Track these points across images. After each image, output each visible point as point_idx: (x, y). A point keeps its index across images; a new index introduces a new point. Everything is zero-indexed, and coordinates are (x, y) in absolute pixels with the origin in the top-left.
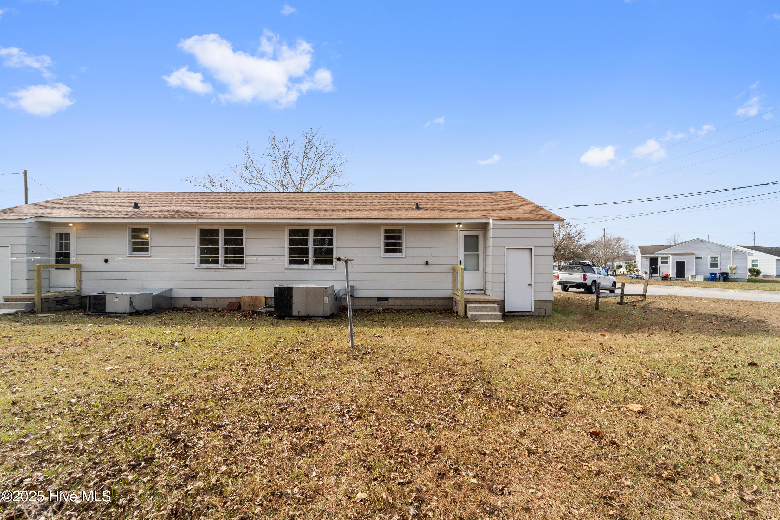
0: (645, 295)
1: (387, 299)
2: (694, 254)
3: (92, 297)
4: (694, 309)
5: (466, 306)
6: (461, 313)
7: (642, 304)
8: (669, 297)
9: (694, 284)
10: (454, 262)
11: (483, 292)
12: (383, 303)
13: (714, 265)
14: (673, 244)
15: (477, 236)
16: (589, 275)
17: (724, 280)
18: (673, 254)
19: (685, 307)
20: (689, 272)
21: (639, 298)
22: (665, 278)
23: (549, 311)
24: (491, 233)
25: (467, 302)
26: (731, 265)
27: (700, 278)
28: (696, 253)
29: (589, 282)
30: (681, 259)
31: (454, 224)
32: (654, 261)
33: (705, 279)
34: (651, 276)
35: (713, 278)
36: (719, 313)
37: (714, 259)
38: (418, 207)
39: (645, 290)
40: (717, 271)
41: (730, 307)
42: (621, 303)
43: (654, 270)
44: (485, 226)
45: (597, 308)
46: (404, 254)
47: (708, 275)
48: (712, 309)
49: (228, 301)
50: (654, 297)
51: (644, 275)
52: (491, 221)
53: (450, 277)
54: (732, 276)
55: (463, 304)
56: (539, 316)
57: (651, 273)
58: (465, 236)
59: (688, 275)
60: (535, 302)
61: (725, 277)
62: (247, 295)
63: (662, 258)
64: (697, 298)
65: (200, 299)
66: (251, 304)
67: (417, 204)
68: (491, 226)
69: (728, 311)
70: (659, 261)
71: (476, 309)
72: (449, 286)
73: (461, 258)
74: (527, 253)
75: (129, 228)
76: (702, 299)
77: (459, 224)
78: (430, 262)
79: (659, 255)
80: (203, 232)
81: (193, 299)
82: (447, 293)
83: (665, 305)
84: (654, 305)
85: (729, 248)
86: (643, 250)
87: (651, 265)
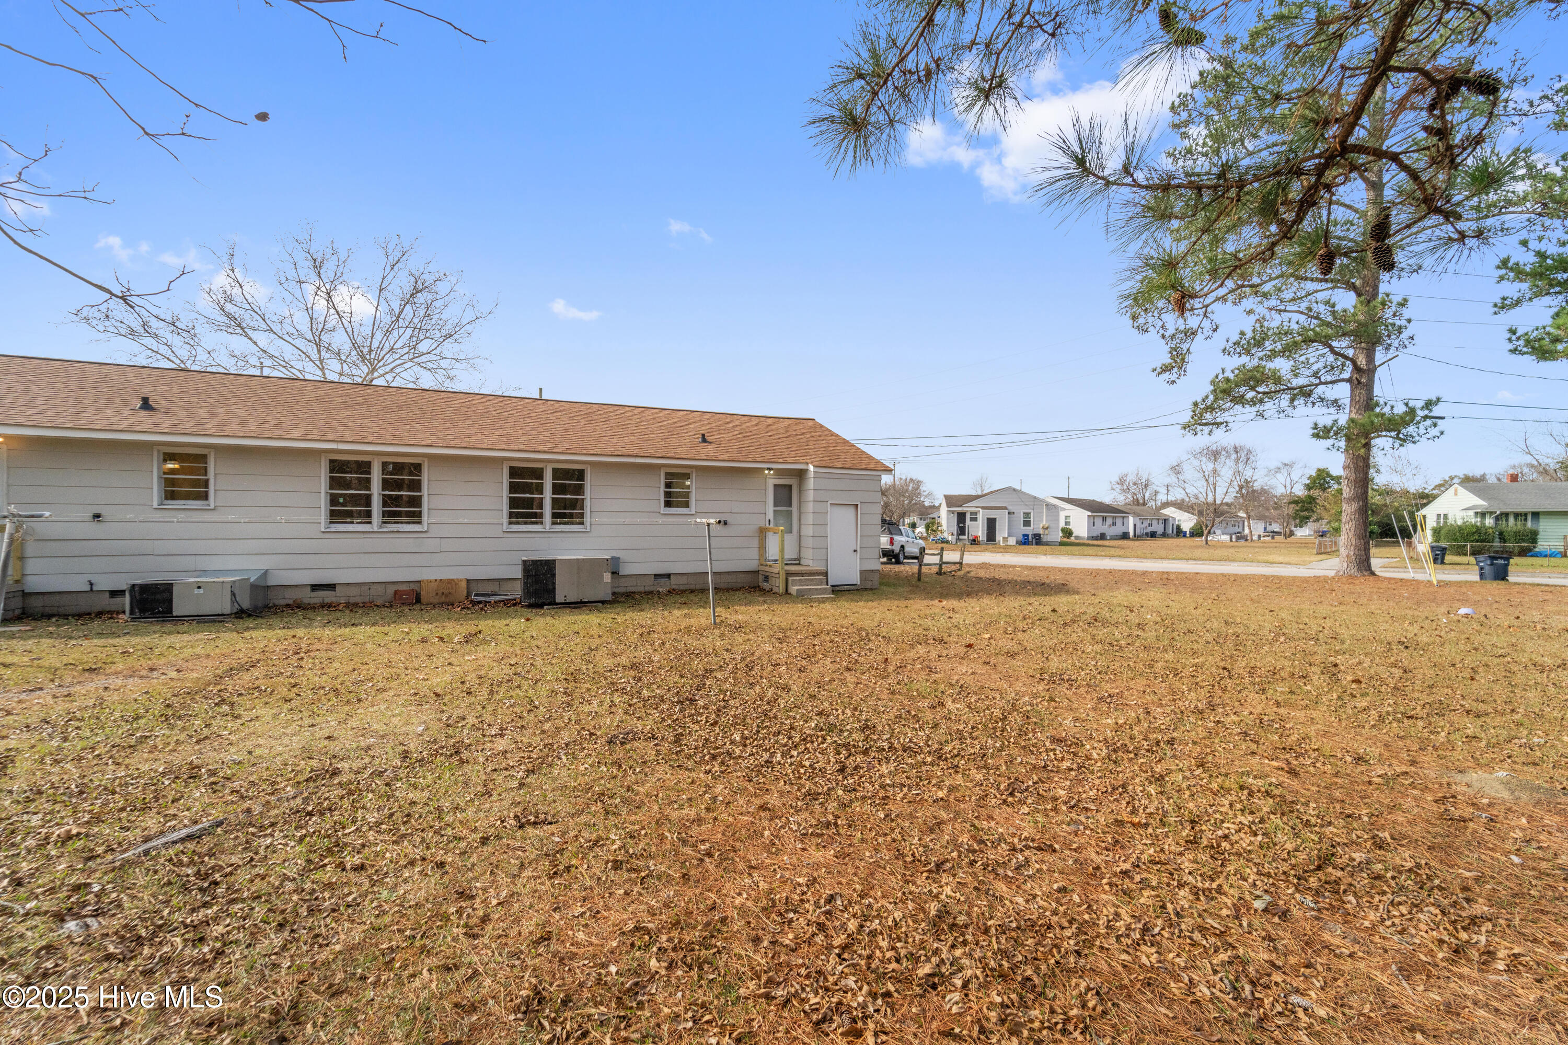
0: (961, 563)
1: (668, 576)
2: (1006, 508)
3: (137, 588)
4: (1010, 577)
5: (787, 580)
6: (782, 589)
7: (959, 573)
8: (984, 566)
9: (1006, 549)
10: (762, 523)
11: (798, 561)
12: (663, 581)
13: (1027, 523)
14: (980, 493)
15: (790, 487)
16: (897, 538)
17: (1037, 544)
18: (983, 508)
19: (1001, 575)
20: (1001, 533)
21: (953, 567)
22: (975, 541)
23: (876, 584)
24: (811, 483)
25: (789, 574)
26: (1044, 523)
27: (1012, 541)
28: (1009, 507)
29: (896, 548)
30: (992, 514)
31: (763, 469)
32: (961, 517)
33: (1018, 542)
34: (958, 539)
35: (1025, 541)
36: (1031, 579)
37: (1027, 515)
38: (704, 440)
39: (962, 558)
40: (1029, 531)
41: (1041, 574)
42: (940, 573)
43: (962, 531)
44: (801, 474)
45: (919, 580)
46: (693, 509)
47: (1021, 538)
48: (1026, 575)
49: (391, 590)
50: (970, 565)
51: (950, 538)
52: (811, 468)
53: (755, 543)
54: (1045, 539)
55: (783, 577)
56: (866, 589)
57: (958, 535)
58: (775, 486)
59: (999, 538)
60: (862, 572)
61: (1037, 540)
62: (432, 578)
63: (972, 513)
64: (1011, 566)
65: (331, 587)
66: (440, 592)
67: (703, 435)
68: (811, 475)
69: (1040, 576)
70: (968, 517)
71: (801, 583)
72: (754, 554)
73: (770, 516)
74: (852, 509)
75: (159, 451)
76: (1015, 566)
77: (769, 469)
78: (729, 521)
79: (967, 508)
80: (337, 466)
81: (315, 587)
82: (752, 565)
83: (982, 574)
84: (972, 574)
85: (1042, 501)
86: (951, 500)
87: (958, 524)
